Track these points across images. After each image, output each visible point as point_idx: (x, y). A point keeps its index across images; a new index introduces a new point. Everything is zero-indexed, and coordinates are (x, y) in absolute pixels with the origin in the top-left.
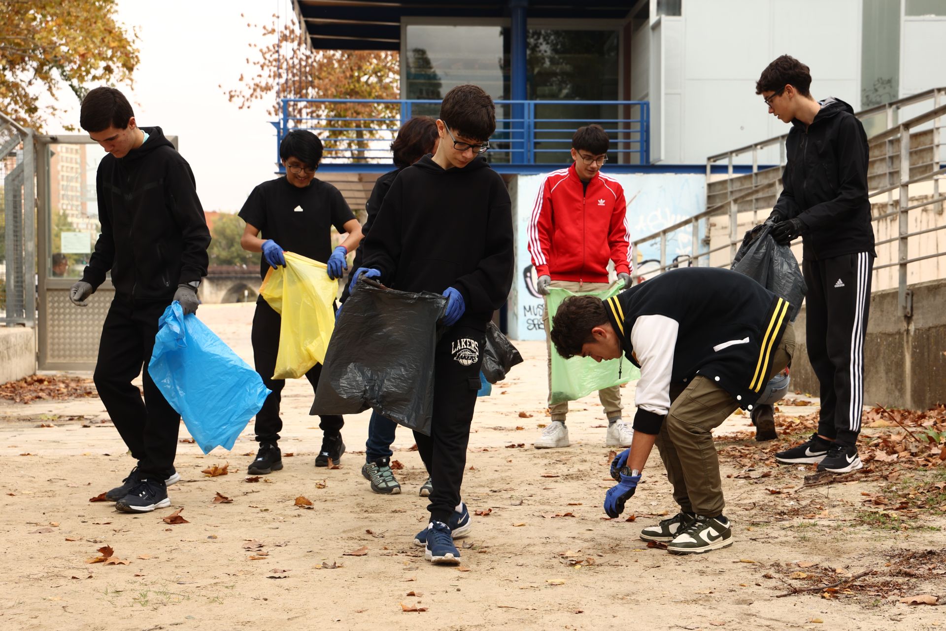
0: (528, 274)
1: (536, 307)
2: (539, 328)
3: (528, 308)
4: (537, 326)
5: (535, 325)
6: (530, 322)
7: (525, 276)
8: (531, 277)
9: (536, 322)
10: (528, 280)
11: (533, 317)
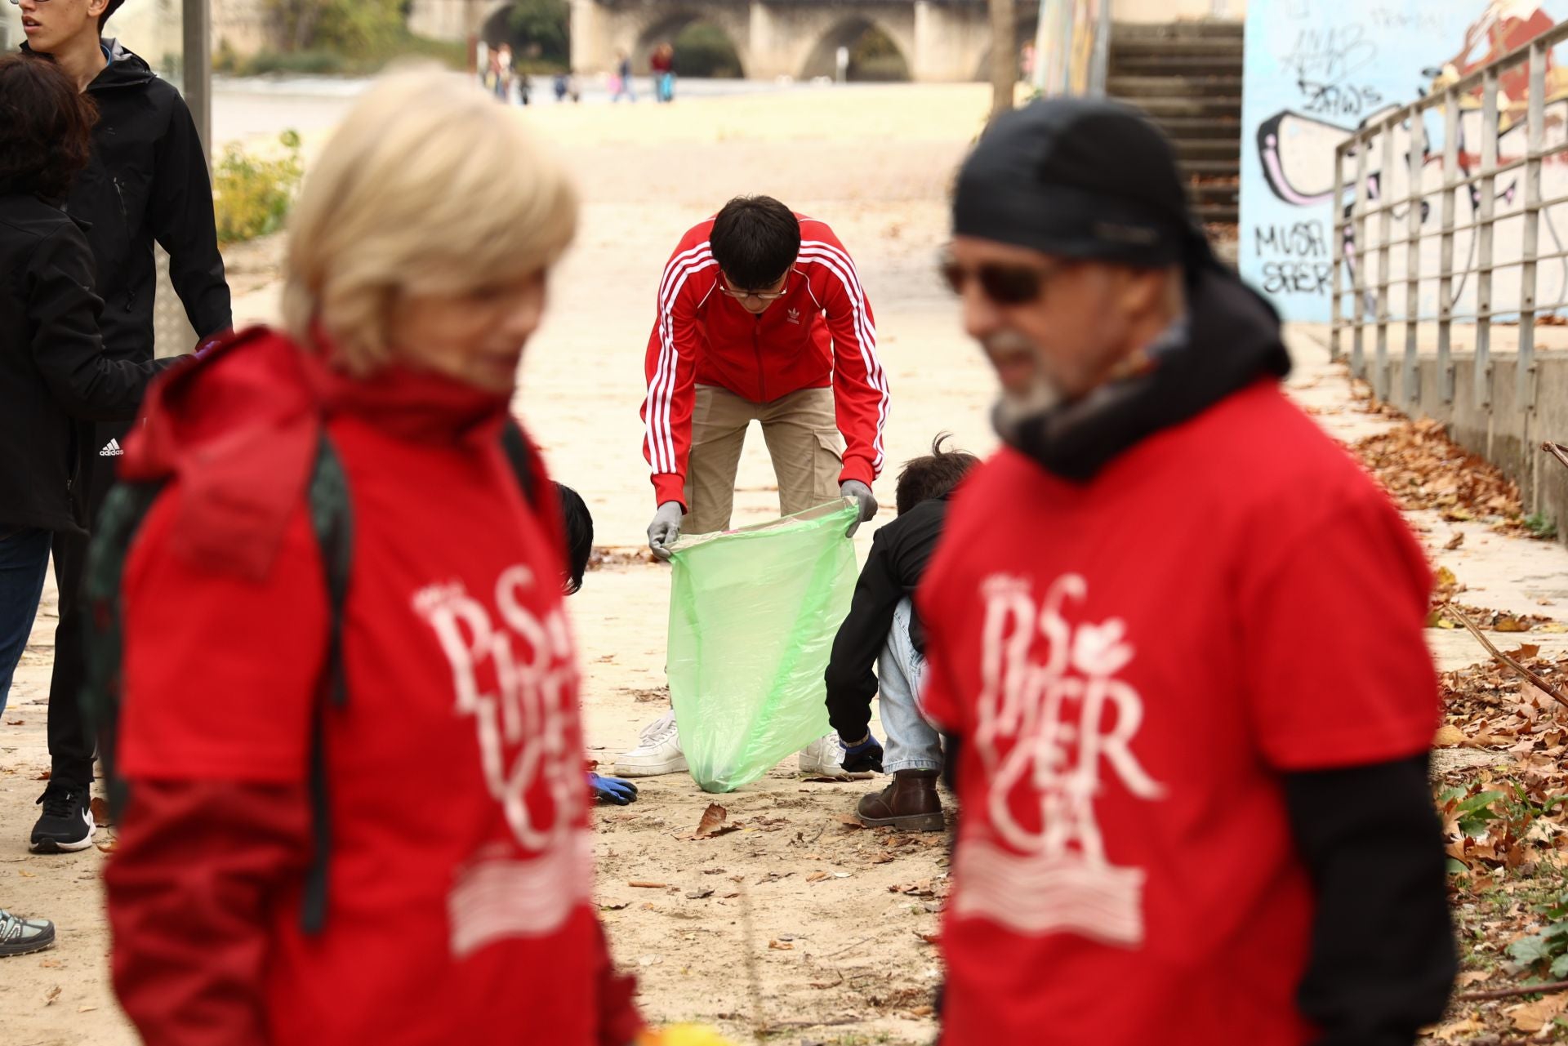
0: (1270, 140)
1: (1289, 229)
2: (1297, 288)
3: (1266, 233)
4: (1291, 283)
5: (1284, 280)
6: (1273, 271)
7: (1262, 146)
8: (1276, 149)
9: (1288, 272)
10: (1270, 155)
11: (1280, 258)
